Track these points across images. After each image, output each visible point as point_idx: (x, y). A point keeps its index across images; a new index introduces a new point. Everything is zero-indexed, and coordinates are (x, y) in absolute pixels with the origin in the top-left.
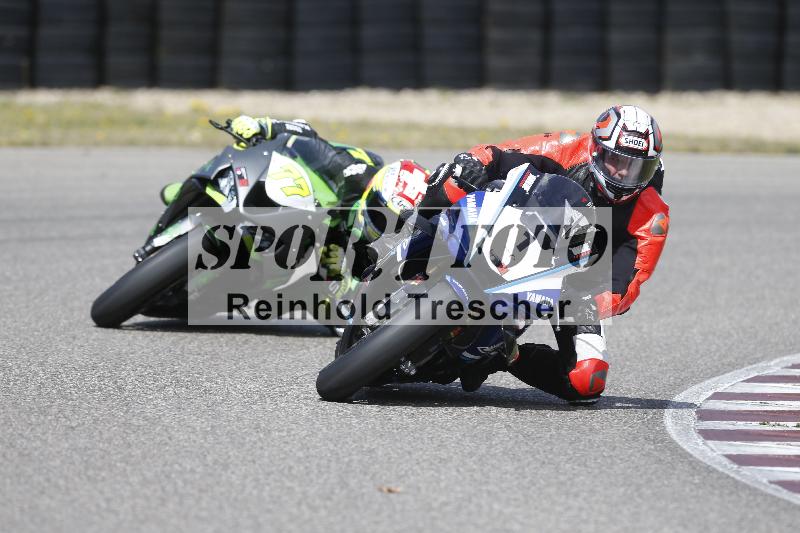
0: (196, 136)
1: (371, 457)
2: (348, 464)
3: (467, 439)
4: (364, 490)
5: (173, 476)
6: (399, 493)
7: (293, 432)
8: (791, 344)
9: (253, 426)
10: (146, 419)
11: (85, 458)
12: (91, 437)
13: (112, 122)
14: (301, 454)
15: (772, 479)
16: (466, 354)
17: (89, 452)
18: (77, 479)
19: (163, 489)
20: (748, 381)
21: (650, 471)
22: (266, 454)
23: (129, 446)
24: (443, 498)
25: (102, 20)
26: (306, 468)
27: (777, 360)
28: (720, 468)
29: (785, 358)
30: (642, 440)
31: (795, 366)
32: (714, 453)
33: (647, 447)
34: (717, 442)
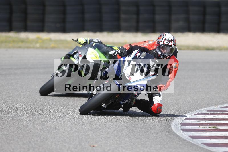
0: (38, 45)
1: (88, 137)
2: (82, 139)
3: (115, 132)
4: (86, 146)
5: (32, 142)
6: (96, 147)
7: (66, 130)
8: (207, 104)
9: (55, 128)
10: (24, 126)
11: (7, 137)
12: (8, 131)
13: (14, 41)
14: (68, 136)
15: (202, 143)
16: (121, 102)
17: (8, 135)
18: (4, 143)
19: (29, 146)
20: (195, 115)
21: (167, 141)
22: (58, 136)
23: (19, 134)
24: (108, 148)
25: (11, 12)
26: (69, 140)
27: (203, 109)
28: (187, 140)
29: (206, 108)
30: (165, 132)
31: (208, 111)
32: (185, 135)
33: (166, 134)
34: (187, 132)
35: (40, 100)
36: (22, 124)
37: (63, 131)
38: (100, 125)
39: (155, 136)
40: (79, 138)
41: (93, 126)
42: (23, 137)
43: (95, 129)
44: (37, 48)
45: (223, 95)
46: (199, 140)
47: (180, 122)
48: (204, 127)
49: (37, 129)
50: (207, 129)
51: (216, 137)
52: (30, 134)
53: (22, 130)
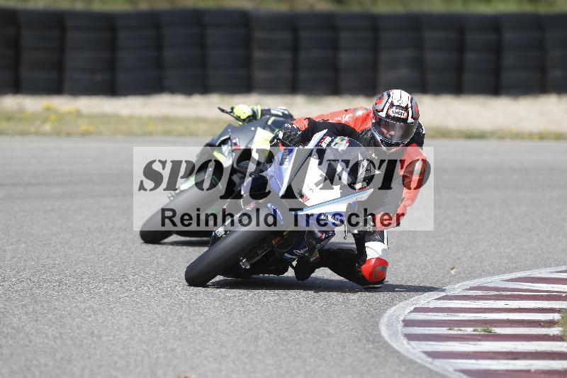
0: (48, 128)
1: (173, 355)
2: (157, 359)
3: (241, 341)
5: (32, 368)
7: (117, 337)
8: (469, 273)
9: (89, 333)
10: (13, 328)
14: (123, 352)
20: (438, 299)
21: (370, 363)
22: (98, 352)
27: (459, 285)
28: (420, 361)
29: (465, 283)
30: (364, 341)
31: (472, 289)
32: (415, 350)
33: (368, 346)
34: (417, 342)
35: (53, 262)
36: (9, 324)
37: (111, 340)
38: (201, 325)
39: (338, 351)
40: (149, 357)
41: (186, 327)
42: (12, 355)
43: (190, 336)
44: (45, 134)
45: (507, 250)
46: (448, 363)
47: (402, 318)
48: (461, 330)
49: (47, 334)
50: (468, 335)
51: (491, 355)
52: (28, 348)
53: (9, 338)
